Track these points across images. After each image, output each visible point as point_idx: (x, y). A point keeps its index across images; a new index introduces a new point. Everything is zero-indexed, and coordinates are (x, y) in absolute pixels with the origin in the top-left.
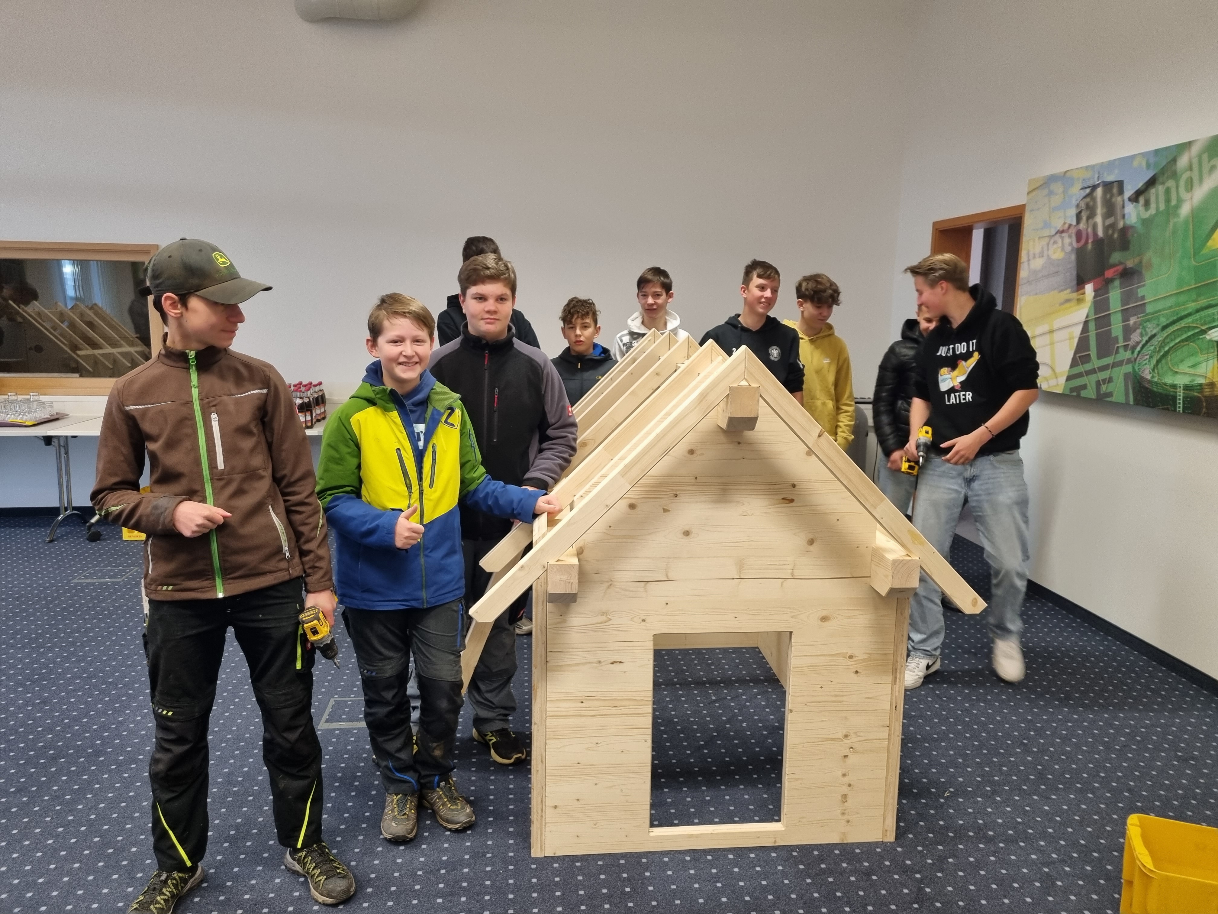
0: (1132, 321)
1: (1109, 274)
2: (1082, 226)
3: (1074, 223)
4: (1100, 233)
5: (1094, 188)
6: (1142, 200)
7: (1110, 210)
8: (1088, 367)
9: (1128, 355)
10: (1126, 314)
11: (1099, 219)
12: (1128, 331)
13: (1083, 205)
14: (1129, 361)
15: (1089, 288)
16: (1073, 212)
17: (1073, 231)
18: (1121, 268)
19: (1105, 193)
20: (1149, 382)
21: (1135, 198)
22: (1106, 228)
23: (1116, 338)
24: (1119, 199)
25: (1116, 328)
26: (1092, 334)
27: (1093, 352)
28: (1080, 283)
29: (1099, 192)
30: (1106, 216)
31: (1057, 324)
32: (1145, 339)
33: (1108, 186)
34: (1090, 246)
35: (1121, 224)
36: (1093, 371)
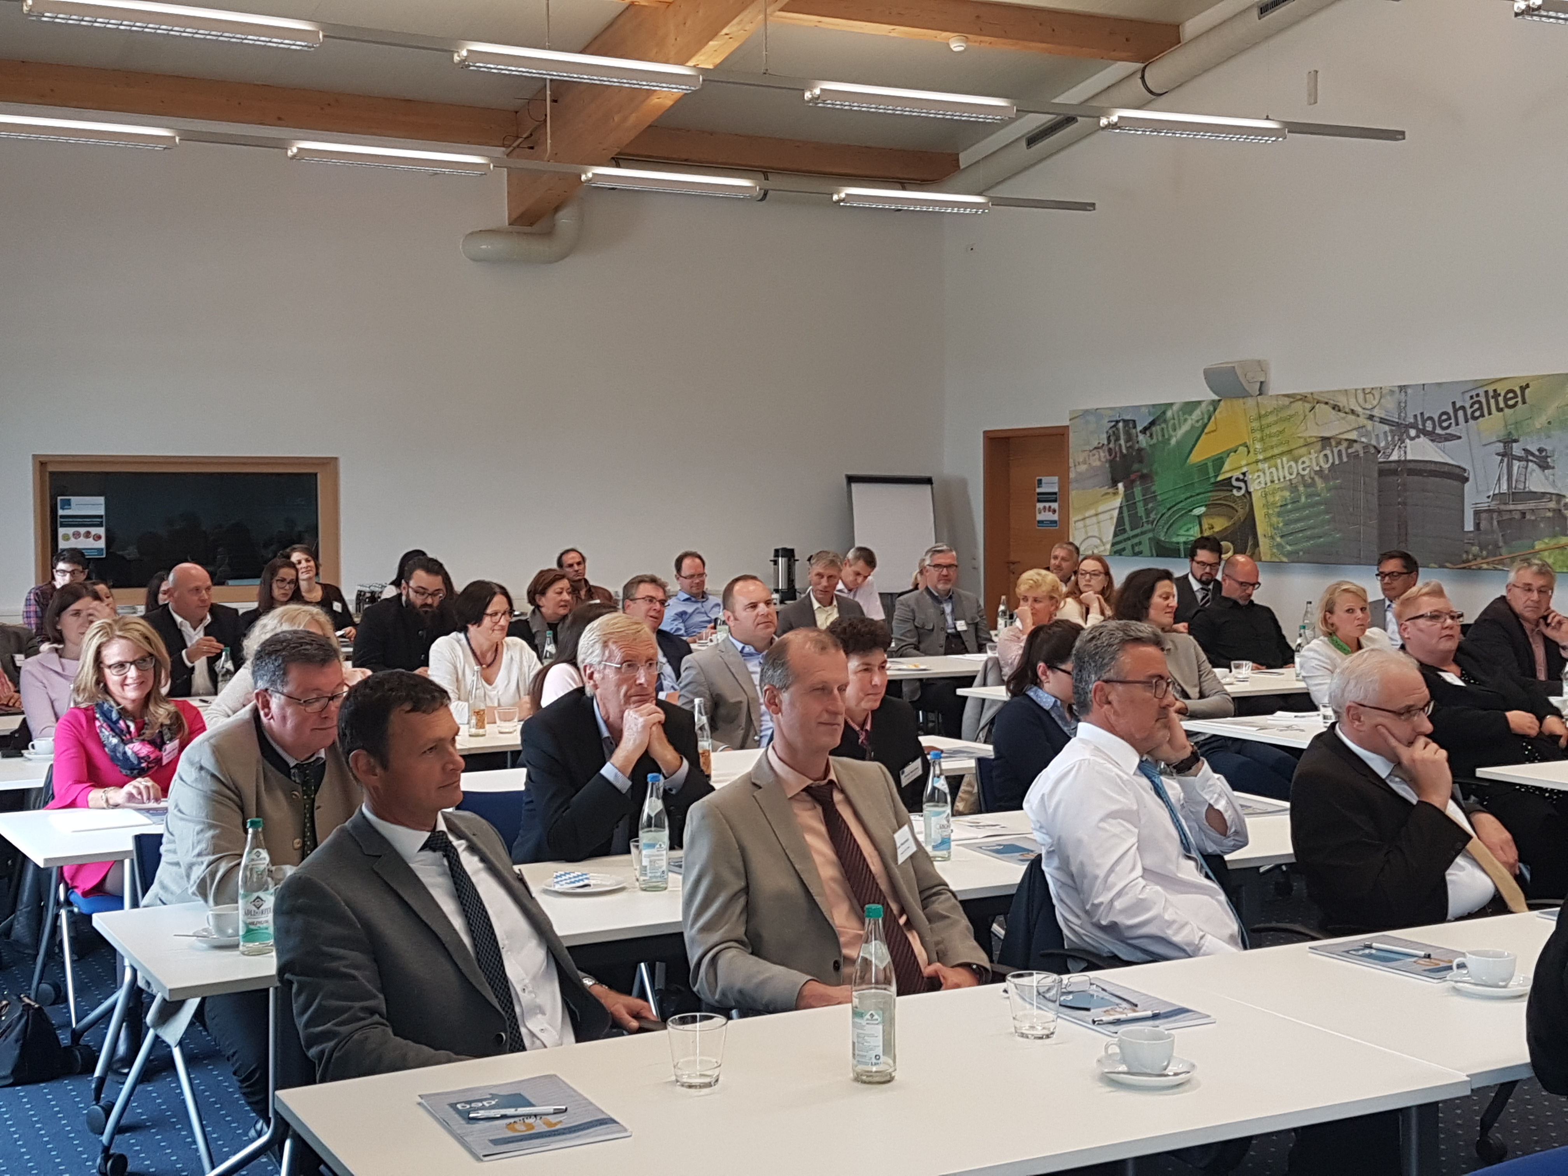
0: (1150, 505)
1: (1132, 477)
2: (1111, 445)
3: (1106, 443)
4: (1124, 451)
5: (1117, 422)
6: (1148, 433)
7: (1129, 438)
8: (1126, 536)
9: (1150, 526)
10: (1146, 502)
11: (1122, 442)
12: (1148, 513)
13: (1110, 431)
14: (1150, 531)
15: (1120, 486)
16: (1105, 436)
17: (1105, 448)
18: (1139, 474)
19: (1124, 427)
20: (1164, 542)
21: (1144, 431)
22: (1127, 448)
23: (1141, 517)
24: (1134, 431)
25: (1141, 511)
26: (1126, 514)
27: (1127, 527)
28: (1114, 483)
29: (1121, 425)
30: (1127, 442)
31: (1100, 509)
32: (1159, 516)
33: (1126, 422)
34: (1118, 459)
35: (1137, 446)
36: (1129, 539)
